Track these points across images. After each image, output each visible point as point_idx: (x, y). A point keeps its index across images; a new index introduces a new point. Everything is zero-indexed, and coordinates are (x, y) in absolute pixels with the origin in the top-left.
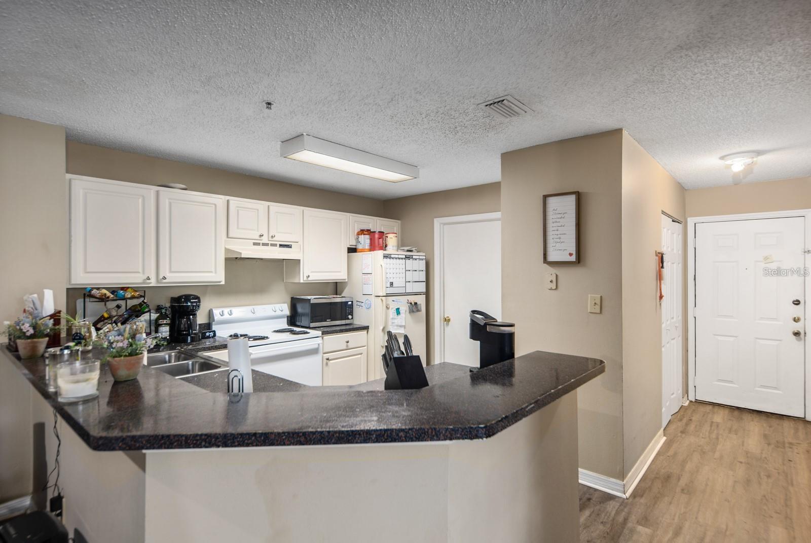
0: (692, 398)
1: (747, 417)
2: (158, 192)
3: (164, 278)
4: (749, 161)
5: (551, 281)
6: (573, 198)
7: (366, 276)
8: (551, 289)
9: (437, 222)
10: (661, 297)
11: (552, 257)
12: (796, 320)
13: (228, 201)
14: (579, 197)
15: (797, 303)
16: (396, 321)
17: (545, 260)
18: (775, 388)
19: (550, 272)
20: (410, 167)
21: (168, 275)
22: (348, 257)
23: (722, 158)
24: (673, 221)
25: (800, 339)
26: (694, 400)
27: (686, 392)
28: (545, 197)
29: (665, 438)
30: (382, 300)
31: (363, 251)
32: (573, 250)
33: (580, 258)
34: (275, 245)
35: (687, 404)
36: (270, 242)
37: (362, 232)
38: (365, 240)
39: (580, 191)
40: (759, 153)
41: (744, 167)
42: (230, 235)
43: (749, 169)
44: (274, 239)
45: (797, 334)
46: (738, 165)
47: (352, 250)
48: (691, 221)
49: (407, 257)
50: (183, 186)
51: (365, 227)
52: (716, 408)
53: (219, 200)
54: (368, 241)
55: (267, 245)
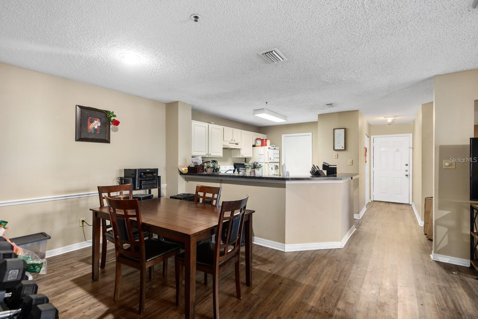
0: (372, 200)
1: (391, 205)
2: (208, 125)
3: (210, 154)
4: (393, 119)
5: (336, 156)
6: (343, 130)
7: (261, 156)
8: (336, 158)
9: (283, 136)
10: (366, 162)
11: (336, 149)
12: (406, 171)
13: (224, 128)
14: (345, 130)
15: (407, 165)
16: (271, 172)
17: (334, 149)
18: (400, 194)
19: (335, 153)
20: (285, 117)
21: (211, 153)
22: (253, 148)
23: (385, 117)
24: (368, 137)
25: (408, 177)
26: (373, 200)
27: (370, 198)
28: (334, 129)
29: (366, 209)
30: (268, 164)
31: (258, 146)
32: (344, 146)
33: (345, 148)
34: (234, 144)
35: (371, 202)
36: (233, 143)
37: (257, 139)
38: (259, 143)
39: (346, 128)
40: (396, 116)
41: (391, 121)
42: (224, 140)
43: (393, 122)
44: (235, 141)
45: (407, 175)
46: (390, 120)
47: (254, 146)
48: (372, 137)
49: (275, 149)
50: (214, 123)
51: (259, 137)
52: (381, 202)
53: (221, 127)
54: (261, 143)
55: (232, 143)
